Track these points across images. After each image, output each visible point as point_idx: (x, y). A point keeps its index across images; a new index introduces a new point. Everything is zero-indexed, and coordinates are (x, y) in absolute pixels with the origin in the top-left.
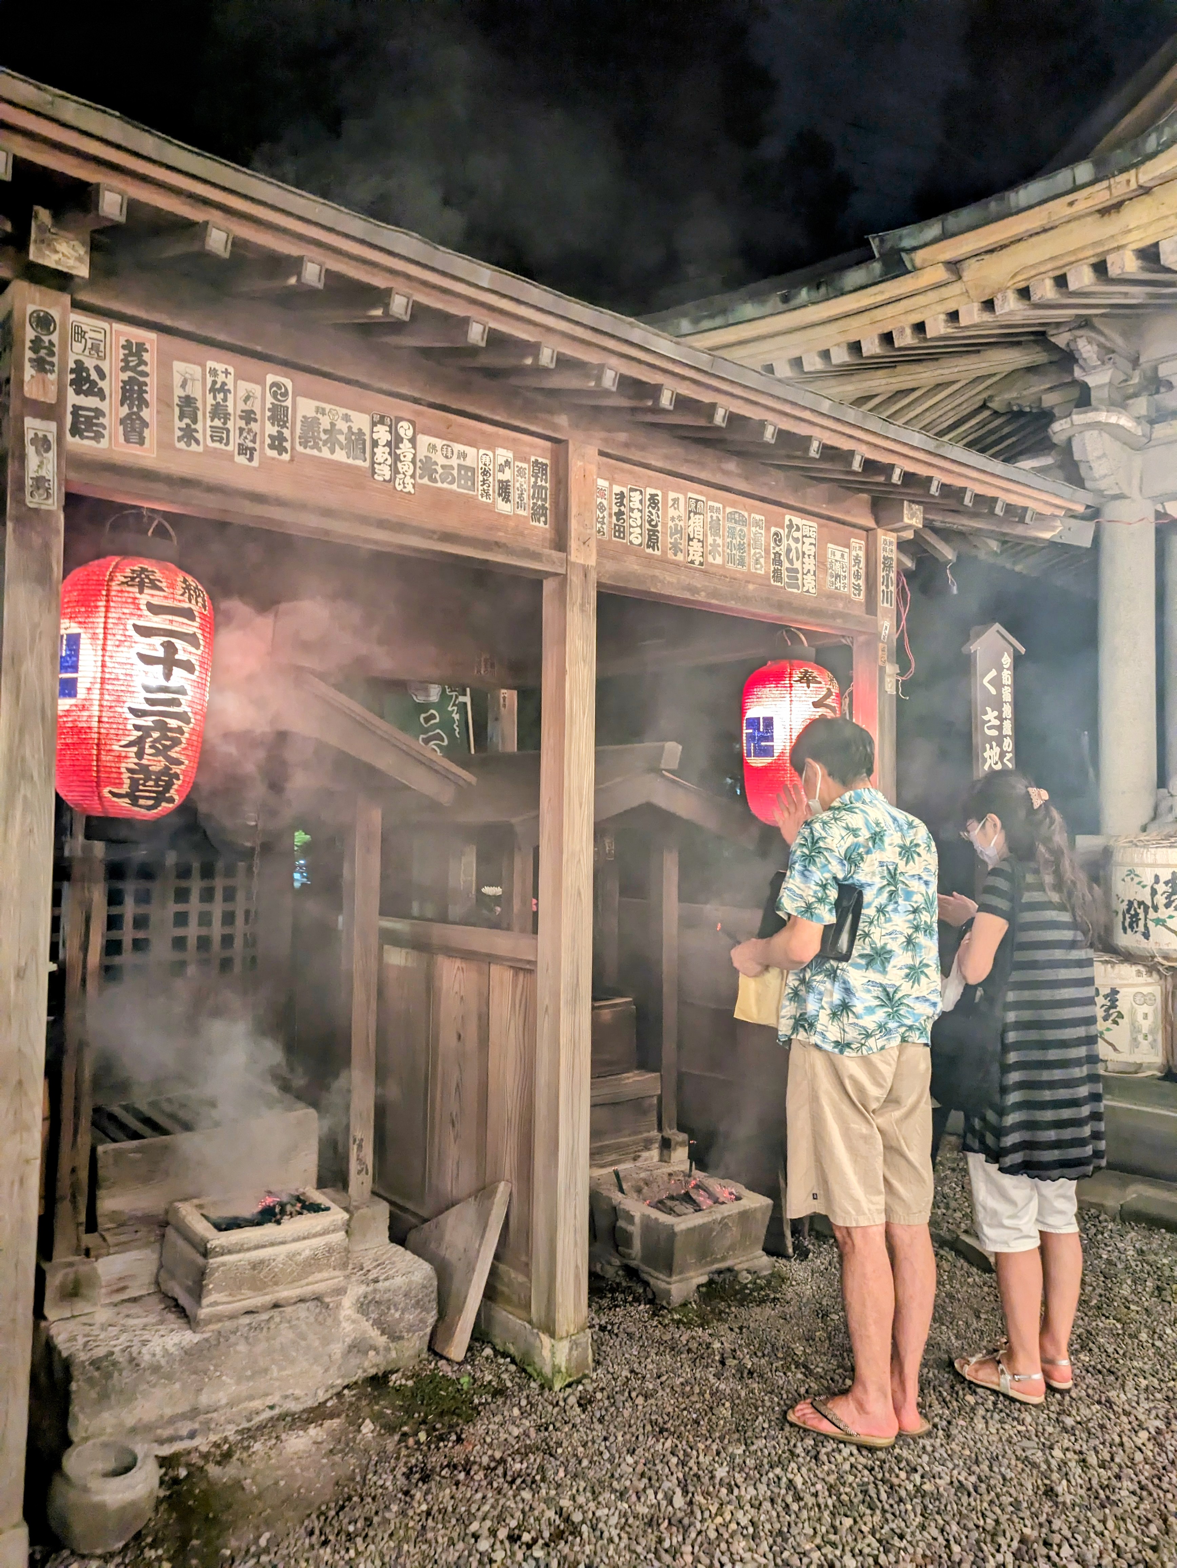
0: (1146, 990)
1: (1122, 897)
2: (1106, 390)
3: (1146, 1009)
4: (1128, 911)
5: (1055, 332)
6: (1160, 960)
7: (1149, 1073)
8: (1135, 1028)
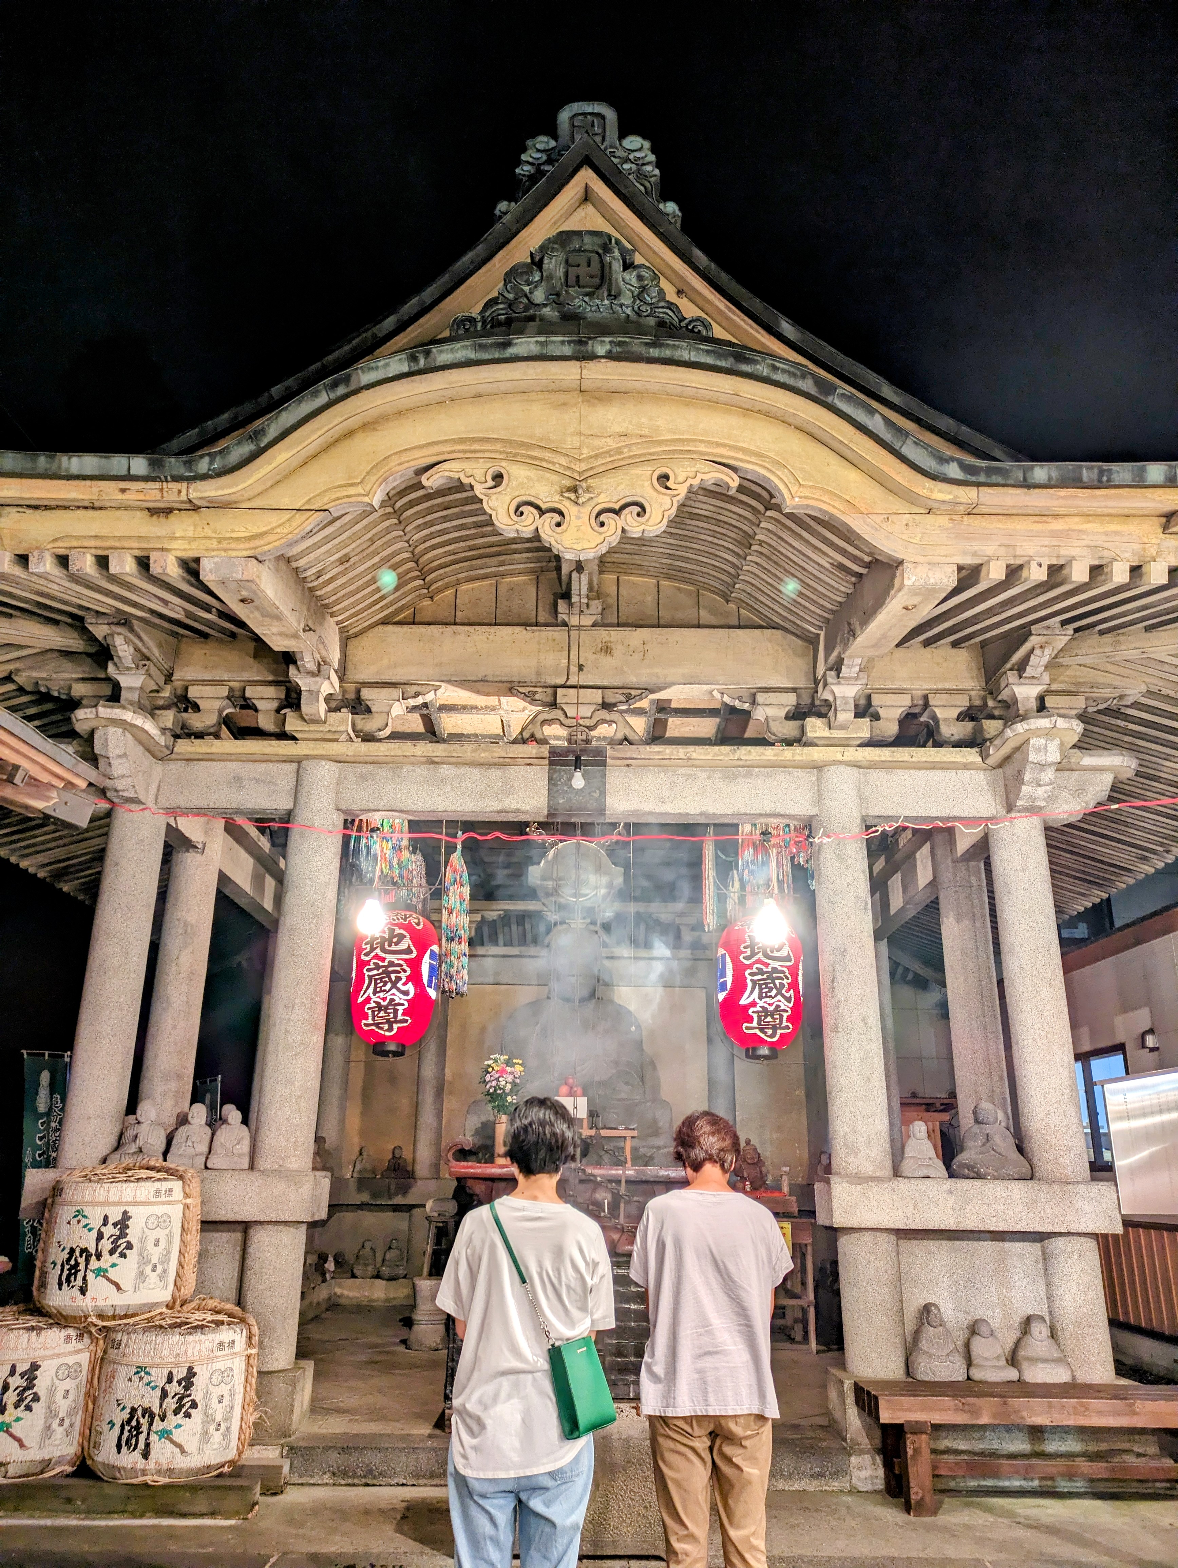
0: (71, 1360)
1: (64, 1243)
2: (137, 692)
3: (69, 1384)
4: (69, 1260)
5: (94, 621)
6: (94, 1320)
7: (58, 1470)
8: (52, 1413)
